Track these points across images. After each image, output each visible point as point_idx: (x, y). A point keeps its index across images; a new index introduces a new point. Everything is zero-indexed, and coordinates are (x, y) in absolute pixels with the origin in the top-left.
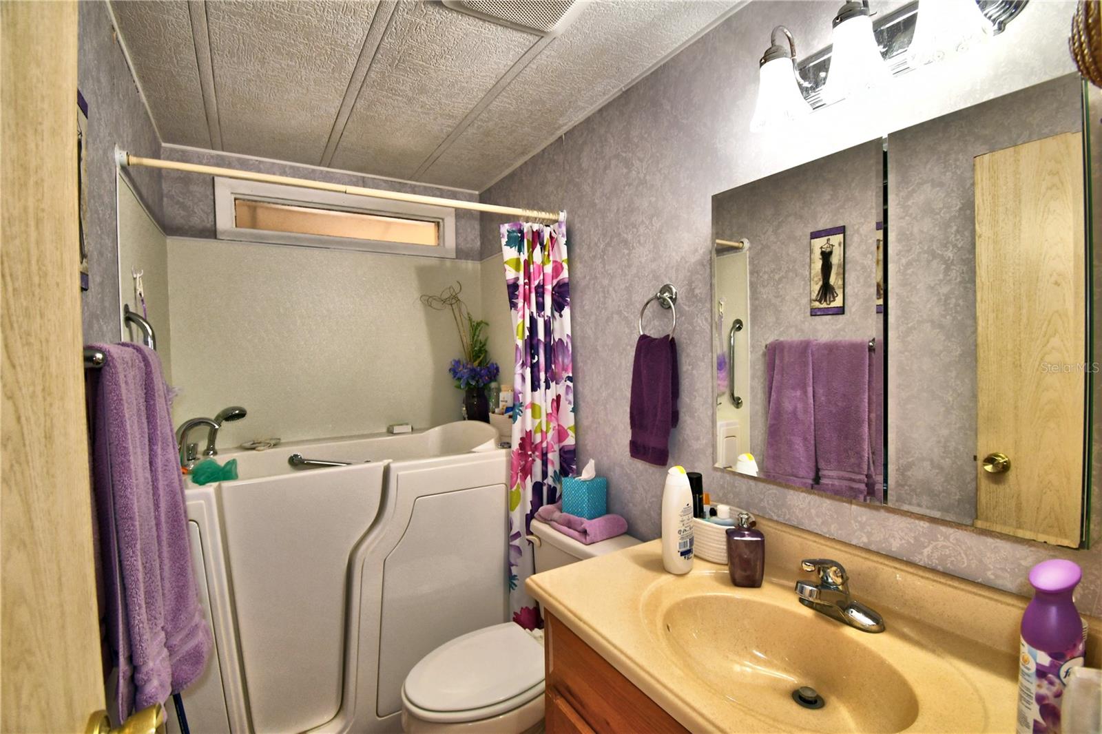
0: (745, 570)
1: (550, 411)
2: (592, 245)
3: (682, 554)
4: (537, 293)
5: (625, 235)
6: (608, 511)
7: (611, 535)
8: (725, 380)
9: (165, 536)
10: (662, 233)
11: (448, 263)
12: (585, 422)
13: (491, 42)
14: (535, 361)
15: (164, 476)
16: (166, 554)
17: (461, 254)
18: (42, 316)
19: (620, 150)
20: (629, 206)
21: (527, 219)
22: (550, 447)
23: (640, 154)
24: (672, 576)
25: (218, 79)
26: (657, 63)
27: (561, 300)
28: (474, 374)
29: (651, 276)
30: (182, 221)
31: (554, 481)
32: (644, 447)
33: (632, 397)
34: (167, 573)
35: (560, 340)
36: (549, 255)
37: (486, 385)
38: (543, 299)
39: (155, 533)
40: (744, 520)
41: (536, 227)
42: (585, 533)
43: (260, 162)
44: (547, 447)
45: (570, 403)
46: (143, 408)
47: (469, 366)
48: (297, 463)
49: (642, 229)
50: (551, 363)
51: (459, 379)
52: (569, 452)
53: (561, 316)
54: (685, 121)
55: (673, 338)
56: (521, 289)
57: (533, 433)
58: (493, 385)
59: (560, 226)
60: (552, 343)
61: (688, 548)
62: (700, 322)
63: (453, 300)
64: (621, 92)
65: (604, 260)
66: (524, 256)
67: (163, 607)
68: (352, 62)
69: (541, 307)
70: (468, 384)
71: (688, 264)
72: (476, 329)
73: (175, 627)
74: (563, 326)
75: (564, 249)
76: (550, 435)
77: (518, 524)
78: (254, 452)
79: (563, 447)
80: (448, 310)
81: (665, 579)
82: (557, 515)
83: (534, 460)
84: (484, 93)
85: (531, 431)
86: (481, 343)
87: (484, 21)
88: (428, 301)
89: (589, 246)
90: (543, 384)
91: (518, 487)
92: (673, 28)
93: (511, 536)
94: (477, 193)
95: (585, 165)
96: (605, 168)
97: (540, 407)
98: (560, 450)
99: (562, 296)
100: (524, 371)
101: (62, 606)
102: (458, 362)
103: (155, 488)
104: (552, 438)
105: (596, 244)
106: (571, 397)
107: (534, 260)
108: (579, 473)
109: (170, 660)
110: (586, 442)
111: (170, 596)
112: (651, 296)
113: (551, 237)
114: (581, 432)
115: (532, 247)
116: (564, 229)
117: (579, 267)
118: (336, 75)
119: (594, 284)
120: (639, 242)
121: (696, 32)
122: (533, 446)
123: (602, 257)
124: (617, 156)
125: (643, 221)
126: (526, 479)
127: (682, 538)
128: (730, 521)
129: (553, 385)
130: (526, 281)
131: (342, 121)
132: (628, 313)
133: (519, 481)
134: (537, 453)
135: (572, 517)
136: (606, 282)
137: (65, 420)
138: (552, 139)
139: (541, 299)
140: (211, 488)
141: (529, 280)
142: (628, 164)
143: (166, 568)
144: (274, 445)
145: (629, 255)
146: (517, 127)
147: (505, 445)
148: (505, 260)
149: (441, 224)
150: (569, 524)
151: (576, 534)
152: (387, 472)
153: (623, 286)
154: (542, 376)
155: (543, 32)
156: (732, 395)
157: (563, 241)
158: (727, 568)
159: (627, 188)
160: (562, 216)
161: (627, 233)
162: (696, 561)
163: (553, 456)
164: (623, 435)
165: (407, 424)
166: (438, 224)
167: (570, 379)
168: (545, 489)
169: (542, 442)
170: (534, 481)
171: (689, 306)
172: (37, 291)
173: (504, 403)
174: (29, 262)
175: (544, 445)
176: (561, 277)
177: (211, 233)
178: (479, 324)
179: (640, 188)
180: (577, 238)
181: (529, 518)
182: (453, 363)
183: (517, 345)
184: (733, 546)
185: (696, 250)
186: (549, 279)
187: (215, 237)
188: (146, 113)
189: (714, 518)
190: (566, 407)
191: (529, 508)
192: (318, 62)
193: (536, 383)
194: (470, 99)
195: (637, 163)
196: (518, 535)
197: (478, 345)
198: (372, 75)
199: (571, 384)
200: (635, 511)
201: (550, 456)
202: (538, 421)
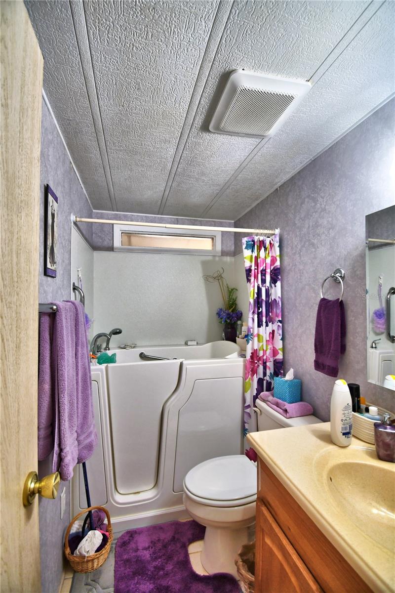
0: (386, 450)
1: (268, 339)
2: (294, 246)
3: (344, 434)
4: (262, 274)
5: (313, 241)
6: (301, 400)
7: (303, 415)
8: (383, 325)
9: (80, 388)
10: (335, 238)
11: (217, 259)
12: (289, 346)
13: (236, 145)
14: (260, 311)
15: (81, 360)
16: (80, 397)
17: (224, 253)
18: (18, 294)
19: (310, 193)
20: (316, 224)
21: (257, 234)
22: (268, 359)
23: (322, 195)
24: (337, 447)
25: (113, 180)
26: (332, 142)
27: (275, 277)
28: (229, 316)
29: (328, 264)
30: (100, 244)
31: (270, 378)
32: (323, 365)
33: (316, 334)
34: (80, 406)
35: (275, 299)
36: (269, 253)
37: (235, 323)
38: (265, 277)
39: (75, 387)
40: (386, 419)
41: (261, 238)
42: (286, 411)
43: (132, 215)
44: (266, 359)
45: (280, 335)
46: (74, 330)
47: (226, 312)
48: (143, 357)
49: (323, 237)
50: (269, 312)
51: (221, 318)
52: (279, 363)
53: (275, 286)
54: (350, 173)
55: (342, 301)
56: (253, 272)
57: (258, 350)
58: (239, 322)
59: (275, 237)
60: (270, 301)
61: (348, 431)
62: (360, 291)
63: (219, 278)
64: (311, 161)
65: (300, 255)
66: (255, 254)
67: (77, 421)
68: (169, 165)
69: (264, 281)
70: (226, 321)
71: (352, 256)
72: (231, 292)
73: (81, 432)
74: (277, 292)
75: (278, 249)
76: (268, 352)
77: (249, 401)
78: (125, 350)
79: (276, 359)
80: (216, 283)
81: (331, 448)
82: (271, 398)
83: (258, 366)
84: (234, 171)
85: (257, 349)
86: (233, 299)
87: (232, 135)
88: (207, 278)
89: (292, 248)
90: (264, 324)
91: (249, 380)
92: (341, 121)
93: (245, 407)
94: (233, 221)
95: (290, 203)
96: (302, 203)
97: (263, 337)
98: (274, 361)
99: (276, 275)
100: (254, 316)
101: (18, 422)
102: (221, 310)
103: (77, 366)
104: (269, 354)
105: (296, 246)
106: (281, 332)
107: (260, 256)
108: (285, 376)
109: (78, 447)
110: (289, 358)
111: (80, 416)
112: (328, 275)
113: (270, 243)
114: (286, 351)
115: (259, 249)
116: (278, 239)
117: (286, 260)
118: (163, 172)
119: (295, 268)
120: (321, 244)
121: (356, 122)
122: (258, 358)
123: (299, 253)
124: (309, 196)
125: (324, 232)
126: (254, 375)
127: (344, 424)
128: (378, 417)
129: (270, 324)
130: (256, 267)
131: (167, 193)
132: (314, 285)
133: (250, 376)
134: (260, 362)
135: (280, 401)
136: (301, 267)
137: (27, 339)
138: (273, 190)
139: (264, 277)
140: (103, 366)
141: (258, 267)
142: (315, 200)
143: (80, 403)
144: (134, 347)
145: (315, 251)
146: (252, 186)
147: (243, 356)
148: (245, 256)
149: (214, 238)
150: (277, 405)
151: (281, 411)
152: (181, 365)
153: (311, 270)
154: (264, 319)
155: (263, 136)
156: (389, 334)
157: (277, 245)
158: (374, 446)
159: (314, 214)
160: (277, 231)
161: (314, 240)
162: (353, 439)
163: (270, 364)
164: (310, 356)
165: (194, 341)
166: (213, 239)
167: (280, 321)
168: (265, 382)
169: (263, 356)
170: (258, 377)
171: (353, 282)
172: (16, 285)
173: (244, 333)
174: (12, 272)
175: (265, 357)
176: (276, 265)
177: (111, 249)
178: (232, 290)
179: (322, 213)
180: (285, 243)
181: (255, 398)
182: (219, 310)
183: (250, 302)
184: (378, 434)
185: (357, 248)
186: (269, 266)
187: (113, 251)
188: (86, 198)
189: (367, 414)
190: (278, 337)
191: (255, 392)
192: (154, 167)
193: (261, 323)
194: (227, 175)
195: (320, 200)
196: (249, 406)
197: (232, 300)
198: (179, 170)
199: (281, 325)
200: (319, 402)
201: (268, 364)
202: (261, 344)
